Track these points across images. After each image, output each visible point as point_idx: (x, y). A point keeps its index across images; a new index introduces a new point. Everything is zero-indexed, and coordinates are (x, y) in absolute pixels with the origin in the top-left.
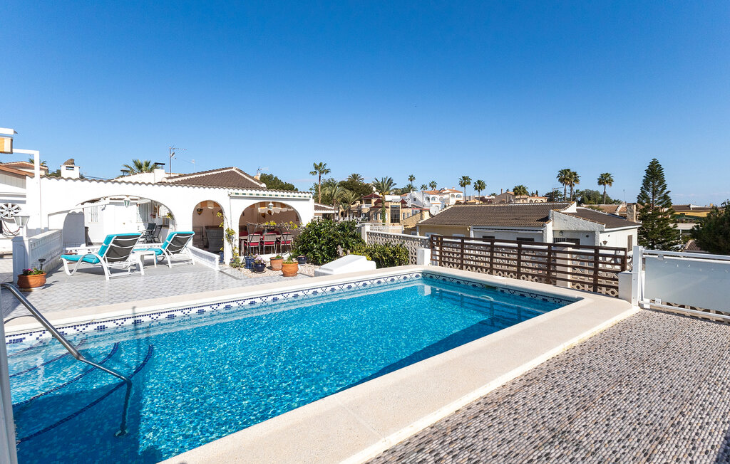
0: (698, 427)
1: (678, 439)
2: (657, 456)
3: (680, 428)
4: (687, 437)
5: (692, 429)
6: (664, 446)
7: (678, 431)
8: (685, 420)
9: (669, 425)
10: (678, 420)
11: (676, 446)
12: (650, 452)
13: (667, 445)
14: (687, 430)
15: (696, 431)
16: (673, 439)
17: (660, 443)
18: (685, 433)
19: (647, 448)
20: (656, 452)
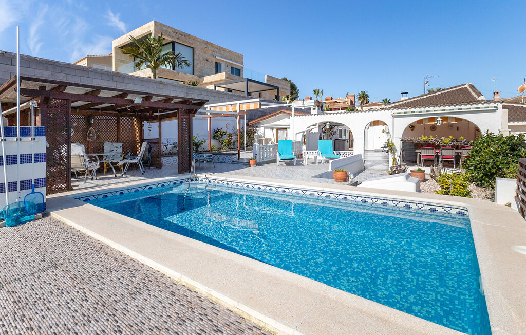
0: (8, 330)
1: (10, 312)
2: (7, 296)
3: (17, 318)
4: (6, 318)
5: (10, 326)
6: (10, 302)
7: (16, 316)
8: (23, 327)
9: (25, 313)
10: (27, 322)
11: (5, 308)
12: (13, 294)
13: (10, 304)
14: (12, 321)
15: (6, 326)
16: (12, 309)
17: (15, 302)
18: (10, 318)
19: (16, 294)
20: (11, 297)
